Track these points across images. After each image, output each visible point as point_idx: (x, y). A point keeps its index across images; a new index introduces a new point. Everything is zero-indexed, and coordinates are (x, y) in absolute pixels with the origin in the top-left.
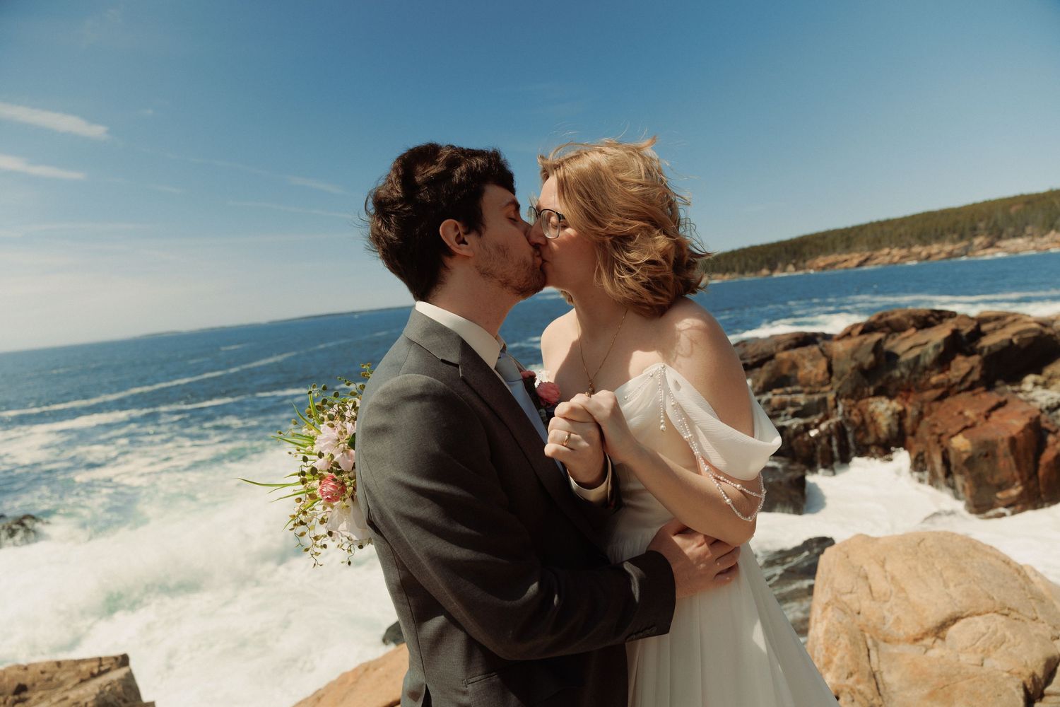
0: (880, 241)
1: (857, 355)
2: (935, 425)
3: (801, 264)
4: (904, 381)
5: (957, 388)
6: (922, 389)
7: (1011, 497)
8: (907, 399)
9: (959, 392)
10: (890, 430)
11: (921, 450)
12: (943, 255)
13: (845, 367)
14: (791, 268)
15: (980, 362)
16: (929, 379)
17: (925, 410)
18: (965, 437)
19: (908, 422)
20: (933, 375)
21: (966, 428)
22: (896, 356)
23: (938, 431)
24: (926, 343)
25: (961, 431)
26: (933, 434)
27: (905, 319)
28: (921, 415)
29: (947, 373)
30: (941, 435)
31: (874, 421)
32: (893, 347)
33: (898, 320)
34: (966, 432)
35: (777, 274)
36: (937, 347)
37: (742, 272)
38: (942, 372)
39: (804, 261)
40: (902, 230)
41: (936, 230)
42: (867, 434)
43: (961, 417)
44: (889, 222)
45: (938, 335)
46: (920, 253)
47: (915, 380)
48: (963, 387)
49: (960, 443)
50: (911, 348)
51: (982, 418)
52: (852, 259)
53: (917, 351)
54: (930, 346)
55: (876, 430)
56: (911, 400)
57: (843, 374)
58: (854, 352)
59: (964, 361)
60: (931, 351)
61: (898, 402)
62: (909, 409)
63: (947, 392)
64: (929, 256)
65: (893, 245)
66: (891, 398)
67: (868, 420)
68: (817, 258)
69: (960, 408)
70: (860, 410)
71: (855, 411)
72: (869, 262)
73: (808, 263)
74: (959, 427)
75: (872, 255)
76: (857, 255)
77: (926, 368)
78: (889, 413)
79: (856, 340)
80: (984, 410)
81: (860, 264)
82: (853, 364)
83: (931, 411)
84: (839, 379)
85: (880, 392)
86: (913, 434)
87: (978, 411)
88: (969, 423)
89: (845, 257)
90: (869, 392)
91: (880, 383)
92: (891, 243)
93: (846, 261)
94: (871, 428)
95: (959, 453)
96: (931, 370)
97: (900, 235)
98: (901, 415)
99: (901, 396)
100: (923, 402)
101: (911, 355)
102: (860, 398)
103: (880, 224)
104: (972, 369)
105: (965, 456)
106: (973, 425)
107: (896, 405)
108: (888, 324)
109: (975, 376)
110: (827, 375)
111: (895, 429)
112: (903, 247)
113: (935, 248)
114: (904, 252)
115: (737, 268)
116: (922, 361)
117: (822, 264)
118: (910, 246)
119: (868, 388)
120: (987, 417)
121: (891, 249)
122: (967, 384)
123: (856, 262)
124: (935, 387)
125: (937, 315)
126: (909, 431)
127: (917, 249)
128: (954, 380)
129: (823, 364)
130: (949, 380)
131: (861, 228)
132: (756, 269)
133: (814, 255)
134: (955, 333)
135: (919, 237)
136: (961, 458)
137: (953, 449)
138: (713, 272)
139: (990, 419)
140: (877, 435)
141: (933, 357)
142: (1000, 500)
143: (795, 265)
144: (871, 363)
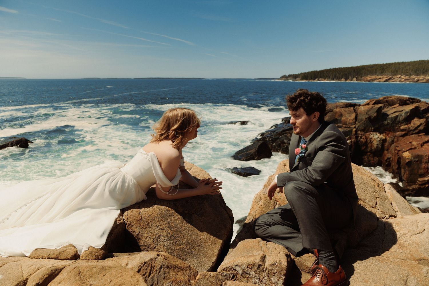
0: (397, 72)
1: (369, 113)
2: (398, 147)
3: (360, 78)
4: (388, 127)
5: (411, 132)
6: (395, 131)
7: (424, 181)
8: (388, 135)
9: (413, 134)
10: (377, 147)
11: (389, 157)
12: (424, 81)
13: (363, 117)
14: (355, 79)
15: (425, 122)
16: (400, 127)
17: (395, 140)
18: (409, 153)
19: (386, 145)
20: (402, 125)
21: (411, 149)
22: (388, 115)
23: (398, 149)
24: (402, 111)
25: (408, 150)
26: (396, 150)
27: (396, 100)
28: (393, 142)
29: (409, 125)
30: (399, 151)
31: (371, 142)
32: (387, 111)
33: (392, 100)
34: (410, 151)
35: (347, 81)
36: (407, 113)
37: (333, 79)
38: (407, 124)
39: (361, 77)
40: (408, 68)
41: (424, 69)
42: (367, 147)
43: (411, 144)
44: (403, 63)
45: (408, 108)
46: (414, 79)
47: (394, 126)
48: (415, 132)
49: (407, 155)
50: (395, 112)
51: (420, 145)
52: (383, 78)
53: (397, 114)
54: (404, 112)
55: (371, 146)
57: (361, 120)
58: (368, 111)
59: (417, 120)
60: (403, 114)
61: (384, 136)
62: (388, 138)
63: (408, 133)
64: (418, 81)
65: (403, 74)
66: (381, 133)
67: (369, 141)
68: (367, 76)
69: (411, 140)
70: (366, 137)
71: (364, 137)
72: (390, 80)
73: (362, 78)
74: (408, 149)
75: (392, 77)
76: (386, 77)
77: (399, 122)
78: (379, 139)
79: (371, 106)
80: (421, 142)
81: (386, 81)
82: (367, 116)
83: (398, 140)
84: (359, 123)
85: (376, 130)
86: (387, 150)
87: (418, 143)
88: (413, 147)
89: (380, 77)
90: (371, 130)
91: (377, 126)
92: (402, 73)
93: (380, 78)
94: (369, 145)
95: (405, 159)
96: (402, 123)
97: (407, 70)
98: (384, 141)
99: (386, 133)
100: (395, 136)
101: (394, 115)
102: (367, 132)
103: (399, 64)
104: (421, 124)
105: (407, 161)
106: (415, 148)
107: (382, 136)
108: (387, 101)
109: (421, 128)
110: (354, 120)
111: (380, 146)
112: (407, 75)
113: (421, 77)
114: (407, 77)
115: (331, 77)
116: (398, 118)
117: (369, 79)
118: (410, 75)
119: (372, 128)
120: (422, 146)
121: (401, 75)
122: (417, 131)
123: (384, 79)
124: (402, 130)
125: (411, 101)
126: (386, 148)
127: (413, 77)
128: (411, 128)
129: (353, 116)
130: (409, 128)
131: (389, 65)
132: (339, 79)
133: (366, 74)
134: (417, 108)
135: (415, 72)
136: (405, 161)
137: (403, 157)
138: (320, 77)
139: (423, 147)
140: (371, 148)
141: (403, 117)
142: (419, 181)
143: (357, 78)
144: (375, 117)
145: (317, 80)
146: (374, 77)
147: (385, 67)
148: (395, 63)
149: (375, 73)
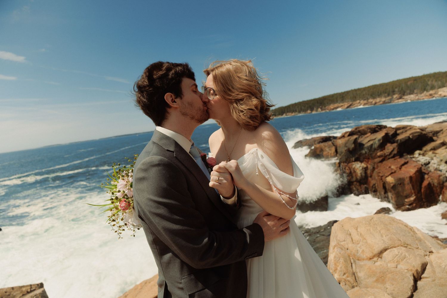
0: (356, 98)
1: (347, 145)
2: (380, 173)
3: (324, 108)
4: (367, 155)
5: (388, 157)
6: (374, 158)
7: (411, 201)
8: (368, 162)
9: (389, 159)
10: (361, 175)
11: (374, 183)
12: (381, 103)
13: (342, 150)
14: (319, 110)
15: (397, 146)
16: (376, 154)
17: (376, 166)
18: (392, 177)
19: (369, 172)
20: (378, 152)
21: (392, 173)
22: (363, 145)
23: (381, 175)
24: (375, 139)
25: (390, 175)
26: (379, 176)
27: (366, 129)
28: (374, 169)
29: (384, 151)
30: (382, 176)
31: (355, 172)
32: (362, 141)
33: (363, 130)
34: (392, 175)
35: (314, 112)
36: (379, 140)
37: (300, 112)
38: (382, 151)
39: (325, 107)
40: (364, 93)
41: (378, 92)
42: (352, 177)
43: (390, 169)
44: (359, 90)
45: (380, 135)
46: (372, 102)
47: (371, 154)
48: (390, 156)
49: (390, 179)
50: (369, 141)
51: (398, 169)
52: (344, 105)
53: (371, 142)
54: (377, 140)
55: (356, 175)
56: (369, 163)
57: (342, 153)
58: (346, 143)
59: (390, 146)
60: (377, 142)
61: (364, 164)
62: (369, 166)
63: (384, 159)
64: (376, 103)
65: (361, 99)
66: (361, 162)
67: (353, 171)
69: (390, 165)
70: (349, 168)
71: (347, 168)
72: (351, 106)
73: (326, 107)
74: (389, 173)
75: (352, 103)
76: (346, 104)
77: (375, 149)
78: (361, 168)
79: (347, 139)
80: (399, 166)
81: (348, 107)
82: (346, 148)
83: (378, 167)
84: (340, 155)
85: (357, 160)
86: (371, 177)
87: (397, 166)
88: (393, 171)
89: (341, 104)
90: (352, 160)
91: (357, 156)
92: (360, 98)
93: (342, 106)
94: (354, 175)
95: (390, 183)
96: (377, 150)
97: (364, 95)
98: (366, 169)
99: (366, 161)
100: (374, 163)
101: (369, 144)
102: (349, 162)
103: (355, 90)
104: (394, 149)
105: (392, 185)
106: (395, 172)
107: (363, 165)
108: (359, 131)
109: (395, 152)
110: (335, 153)
111: (363, 175)
112: (365, 100)
113: (378, 100)
114: (365, 102)
115: (297, 110)
116: (373, 146)
117: (332, 108)
118: (368, 99)
119: (352, 158)
120: (400, 168)
121: (360, 100)
122: (392, 155)
123: (346, 106)
124: (379, 157)
125: (379, 127)
126: (369, 175)
127: (370, 100)
128: (387, 154)
129: (333, 149)
130: (385, 154)
131: (347, 93)
132: (305, 111)
133: (329, 104)
134: (387, 134)
135: (371, 95)
136: (390, 185)
137: (387, 182)
138: (288, 112)
139: (402, 169)
140: (356, 178)
141: (378, 145)
142: (407, 202)
143: (321, 108)
144: (353, 148)
145: (284, 115)
146: (336, 105)
147: (344, 95)
148: (352, 91)
149: (337, 102)
